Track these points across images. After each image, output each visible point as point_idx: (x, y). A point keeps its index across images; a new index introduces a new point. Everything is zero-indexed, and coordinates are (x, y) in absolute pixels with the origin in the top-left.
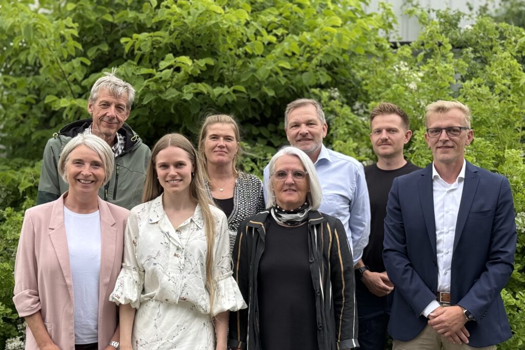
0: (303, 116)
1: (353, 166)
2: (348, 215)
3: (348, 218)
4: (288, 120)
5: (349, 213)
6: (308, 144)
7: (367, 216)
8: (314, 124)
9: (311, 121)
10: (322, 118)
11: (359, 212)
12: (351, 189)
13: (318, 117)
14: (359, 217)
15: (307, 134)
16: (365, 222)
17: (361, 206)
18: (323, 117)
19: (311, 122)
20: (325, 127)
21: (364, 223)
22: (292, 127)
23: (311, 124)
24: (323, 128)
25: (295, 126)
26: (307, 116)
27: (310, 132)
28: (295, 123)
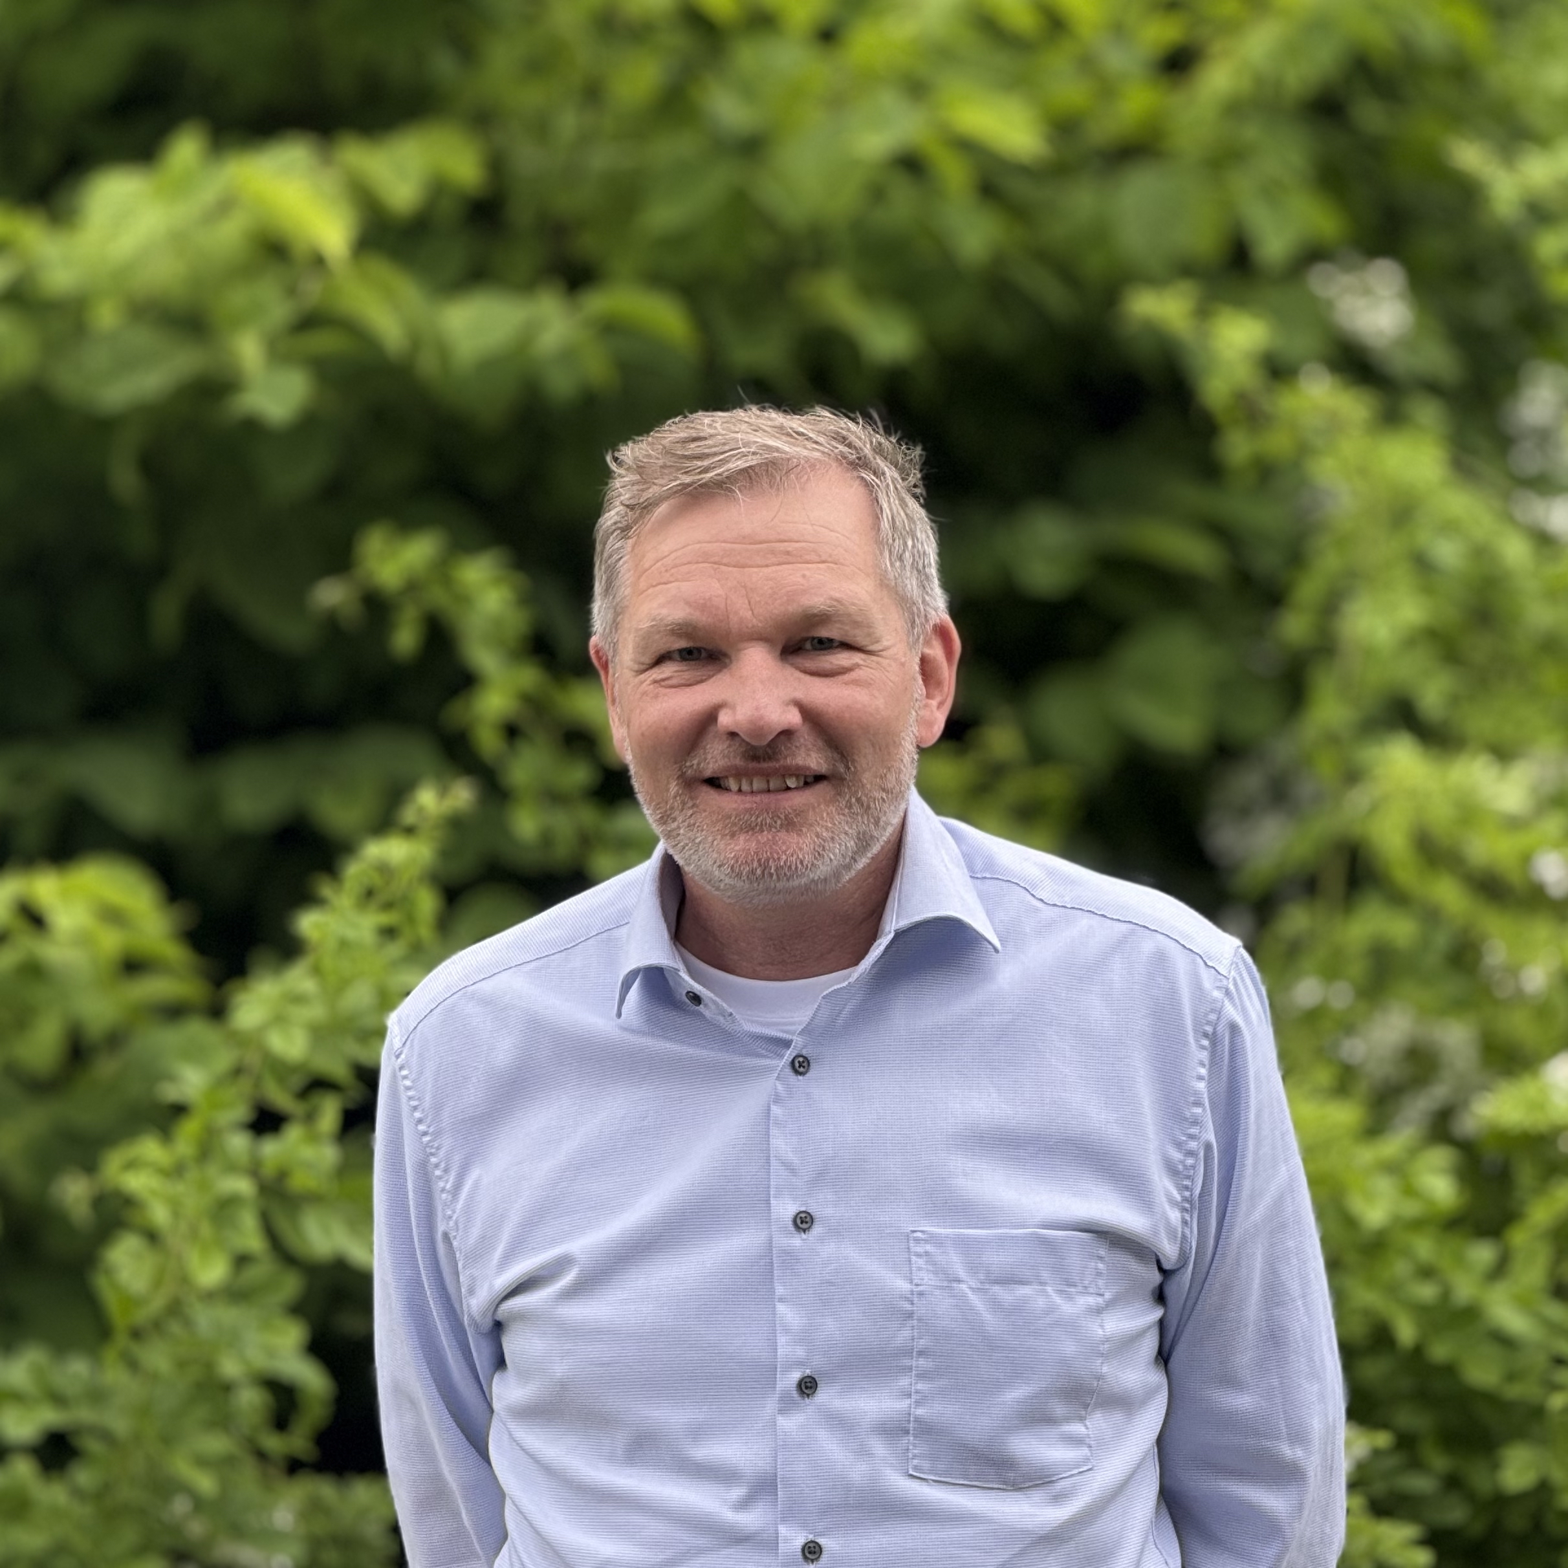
0: (757, 576)
1: (1181, 964)
2: (1149, 1395)
3: (1151, 1420)
4: (624, 589)
5: (1157, 1378)
6: (790, 824)
7: (1311, 1390)
8: (847, 646)
9: (823, 618)
10: (911, 585)
11: (1244, 1359)
12: (1172, 1170)
13: (883, 583)
14: (1243, 1401)
15: (787, 734)
16: (1299, 1437)
17: (1252, 1308)
18: (921, 572)
19: (824, 633)
20: (936, 651)
21: (1288, 1451)
22: (661, 660)
23: (825, 645)
24: (924, 661)
25: (689, 655)
26: (792, 576)
27: (811, 716)
28: (683, 630)
